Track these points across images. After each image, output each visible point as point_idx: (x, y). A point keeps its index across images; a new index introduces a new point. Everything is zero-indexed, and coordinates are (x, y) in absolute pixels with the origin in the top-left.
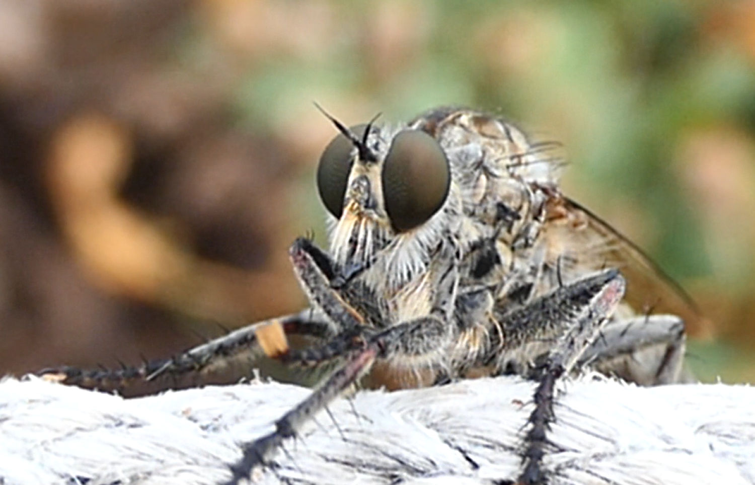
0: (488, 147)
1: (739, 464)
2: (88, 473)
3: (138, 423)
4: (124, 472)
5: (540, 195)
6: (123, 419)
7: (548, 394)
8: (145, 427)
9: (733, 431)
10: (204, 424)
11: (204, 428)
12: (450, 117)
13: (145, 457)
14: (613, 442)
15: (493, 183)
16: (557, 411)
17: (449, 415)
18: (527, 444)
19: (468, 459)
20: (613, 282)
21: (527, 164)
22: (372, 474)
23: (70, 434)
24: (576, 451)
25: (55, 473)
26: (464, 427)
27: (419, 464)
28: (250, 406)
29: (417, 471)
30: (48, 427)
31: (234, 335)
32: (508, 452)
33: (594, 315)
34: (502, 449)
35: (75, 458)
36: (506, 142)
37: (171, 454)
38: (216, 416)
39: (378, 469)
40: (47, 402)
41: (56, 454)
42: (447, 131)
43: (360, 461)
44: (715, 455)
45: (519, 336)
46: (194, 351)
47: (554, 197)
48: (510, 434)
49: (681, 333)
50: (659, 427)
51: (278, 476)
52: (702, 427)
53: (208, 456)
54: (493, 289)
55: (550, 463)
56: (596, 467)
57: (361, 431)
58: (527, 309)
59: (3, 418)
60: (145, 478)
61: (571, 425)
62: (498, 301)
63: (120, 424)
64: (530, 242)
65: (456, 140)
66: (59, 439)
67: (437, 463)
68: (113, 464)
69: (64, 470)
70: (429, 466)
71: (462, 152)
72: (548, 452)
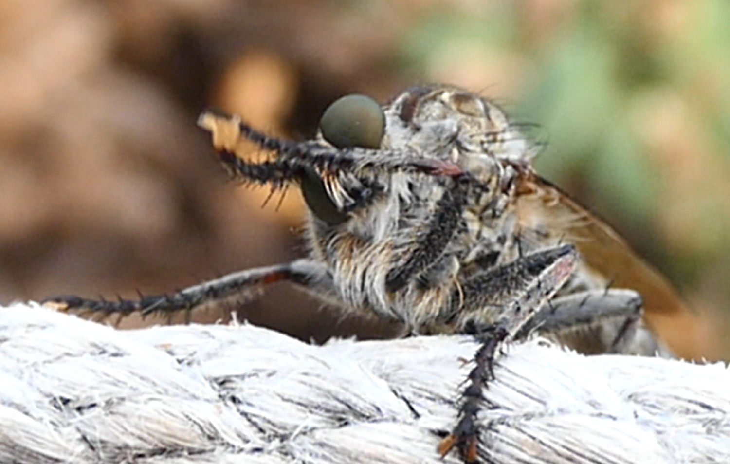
0: (464, 123)
1: (659, 433)
2: (69, 394)
3: (120, 352)
4: (101, 396)
5: (510, 171)
6: (107, 348)
7: (489, 355)
8: (125, 357)
9: (658, 402)
10: (180, 358)
11: (180, 362)
12: (432, 94)
13: (121, 384)
14: (544, 403)
15: (465, 156)
16: (497, 371)
17: (401, 367)
18: (465, 399)
19: (412, 409)
20: (568, 256)
21: (503, 141)
22: (321, 415)
23: (58, 358)
24: (508, 409)
25: (41, 392)
26: (412, 379)
27: (366, 410)
28: (222, 346)
29: (363, 416)
30: (40, 350)
31: (227, 279)
32: (446, 406)
33: (542, 285)
34: (442, 401)
35: (60, 380)
36: (483, 121)
37: (144, 382)
38: (191, 352)
39: (328, 411)
40: (44, 328)
41: (44, 375)
42: (427, 106)
43: (312, 402)
44: (638, 423)
45: (478, 299)
46: (188, 291)
47: (524, 174)
48: (450, 389)
49: (638, 308)
50: (589, 393)
51: (238, 410)
52: (630, 397)
53: (177, 387)
54: (459, 255)
55: (484, 418)
56: (525, 426)
57: (318, 376)
58: (488, 275)
59: (2, 338)
60: (119, 404)
61: (508, 385)
62: (463, 266)
63: (103, 352)
64: (498, 213)
65: (434, 115)
66: (49, 362)
67: (382, 409)
68: (92, 388)
69: (48, 389)
70: (374, 413)
71: (438, 127)
72: (483, 407)
